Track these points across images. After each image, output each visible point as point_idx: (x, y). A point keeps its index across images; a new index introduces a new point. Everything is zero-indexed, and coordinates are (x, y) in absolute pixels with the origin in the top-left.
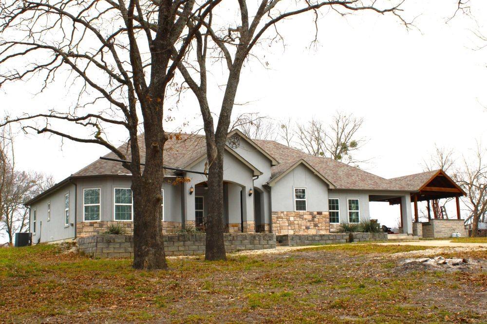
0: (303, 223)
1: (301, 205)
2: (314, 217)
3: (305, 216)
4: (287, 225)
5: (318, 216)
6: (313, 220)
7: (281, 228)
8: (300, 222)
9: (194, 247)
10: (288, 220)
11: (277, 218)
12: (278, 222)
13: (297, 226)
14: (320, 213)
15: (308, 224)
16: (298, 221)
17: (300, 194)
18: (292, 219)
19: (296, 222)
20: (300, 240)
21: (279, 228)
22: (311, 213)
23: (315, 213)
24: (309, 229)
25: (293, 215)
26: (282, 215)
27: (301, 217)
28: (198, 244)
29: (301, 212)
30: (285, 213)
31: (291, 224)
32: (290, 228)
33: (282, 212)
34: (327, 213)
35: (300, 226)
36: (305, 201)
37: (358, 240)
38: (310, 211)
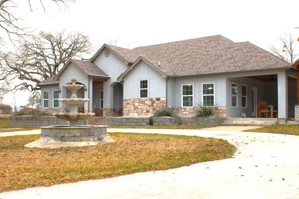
0: (145, 107)
1: (144, 94)
2: (153, 102)
3: (146, 102)
4: (133, 109)
5: (156, 102)
6: (152, 105)
7: (129, 111)
8: (142, 107)
10: (134, 105)
11: (127, 104)
12: (127, 107)
13: (140, 110)
14: (158, 99)
15: (149, 108)
16: (141, 106)
17: (144, 84)
18: (136, 104)
19: (139, 107)
20: (112, 121)
21: (127, 112)
22: (151, 99)
23: (154, 99)
24: (149, 112)
25: (138, 101)
26: (130, 101)
27: (143, 103)
29: (143, 98)
30: (132, 100)
31: (136, 108)
32: (135, 111)
33: (130, 100)
34: (163, 99)
35: (142, 110)
36: (147, 90)
37: (157, 124)
38: (151, 97)
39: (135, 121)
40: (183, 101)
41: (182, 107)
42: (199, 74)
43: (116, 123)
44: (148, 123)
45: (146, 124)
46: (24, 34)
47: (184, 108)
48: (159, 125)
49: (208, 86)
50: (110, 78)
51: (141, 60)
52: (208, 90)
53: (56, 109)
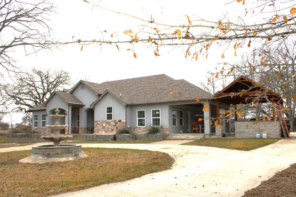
0: (110, 127)
1: (109, 117)
2: (116, 123)
3: (112, 123)
4: (102, 128)
5: (119, 123)
6: (116, 125)
7: (99, 130)
8: (108, 127)
10: (102, 125)
11: (97, 124)
12: (97, 127)
13: (106, 129)
14: (120, 121)
15: (113, 128)
16: (107, 126)
17: (110, 110)
18: (104, 125)
19: (106, 127)
21: (97, 130)
22: (115, 121)
23: (117, 121)
24: (113, 130)
25: (105, 122)
26: (99, 123)
27: (109, 123)
29: (109, 120)
30: (101, 121)
31: (104, 127)
32: (103, 130)
33: (99, 121)
34: (124, 121)
35: (108, 129)
36: (112, 114)
37: (120, 139)
38: (115, 119)
39: (103, 137)
40: (138, 122)
41: (138, 126)
42: (149, 102)
43: (89, 139)
44: (113, 139)
45: (111, 139)
46: (20, 72)
47: (139, 127)
48: (120, 140)
49: (156, 111)
50: (84, 105)
51: (107, 93)
52: (156, 114)
53: (44, 128)
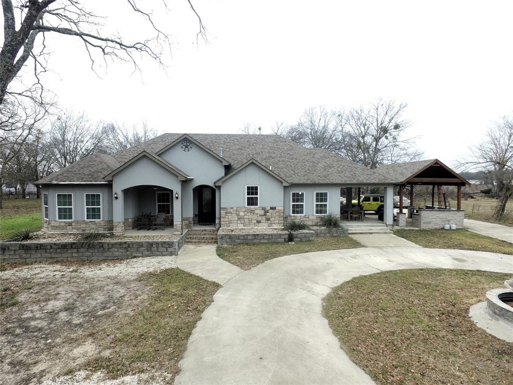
0: (255, 217)
1: (252, 202)
2: (266, 212)
3: (256, 211)
4: (237, 219)
5: (271, 211)
6: (265, 215)
7: (230, 222)
8: (250, 217)
9: (88, 254)
10: (238, 215)
11: (227, 213)
12: (227, 217)
13: (247, 221)
14: (273, 208)
15: (260, 218)
16: (250, 216)
17: (252, 191)
18: (242, 214)
19: (246, 217)
21: (227, 223)
22: (263, 209)
23: (268, 208)
24: (261, 222)
25: (244, 210)
26: (232, 210)
27: (252, 212)
28: (92, 251)
29: (252, 207)
30: (235, 209)
31: (240, 218)
32: (239, 222)
33: (232, 208)
34: (280, 208)
35: (250, 220)
36: (257, 198)
37: (299, 239)
38: (264, 206)
40: (292, 208)
41: (292, 214)
44: (287, 240)
47: (294, 216)
48: (301, 241)
